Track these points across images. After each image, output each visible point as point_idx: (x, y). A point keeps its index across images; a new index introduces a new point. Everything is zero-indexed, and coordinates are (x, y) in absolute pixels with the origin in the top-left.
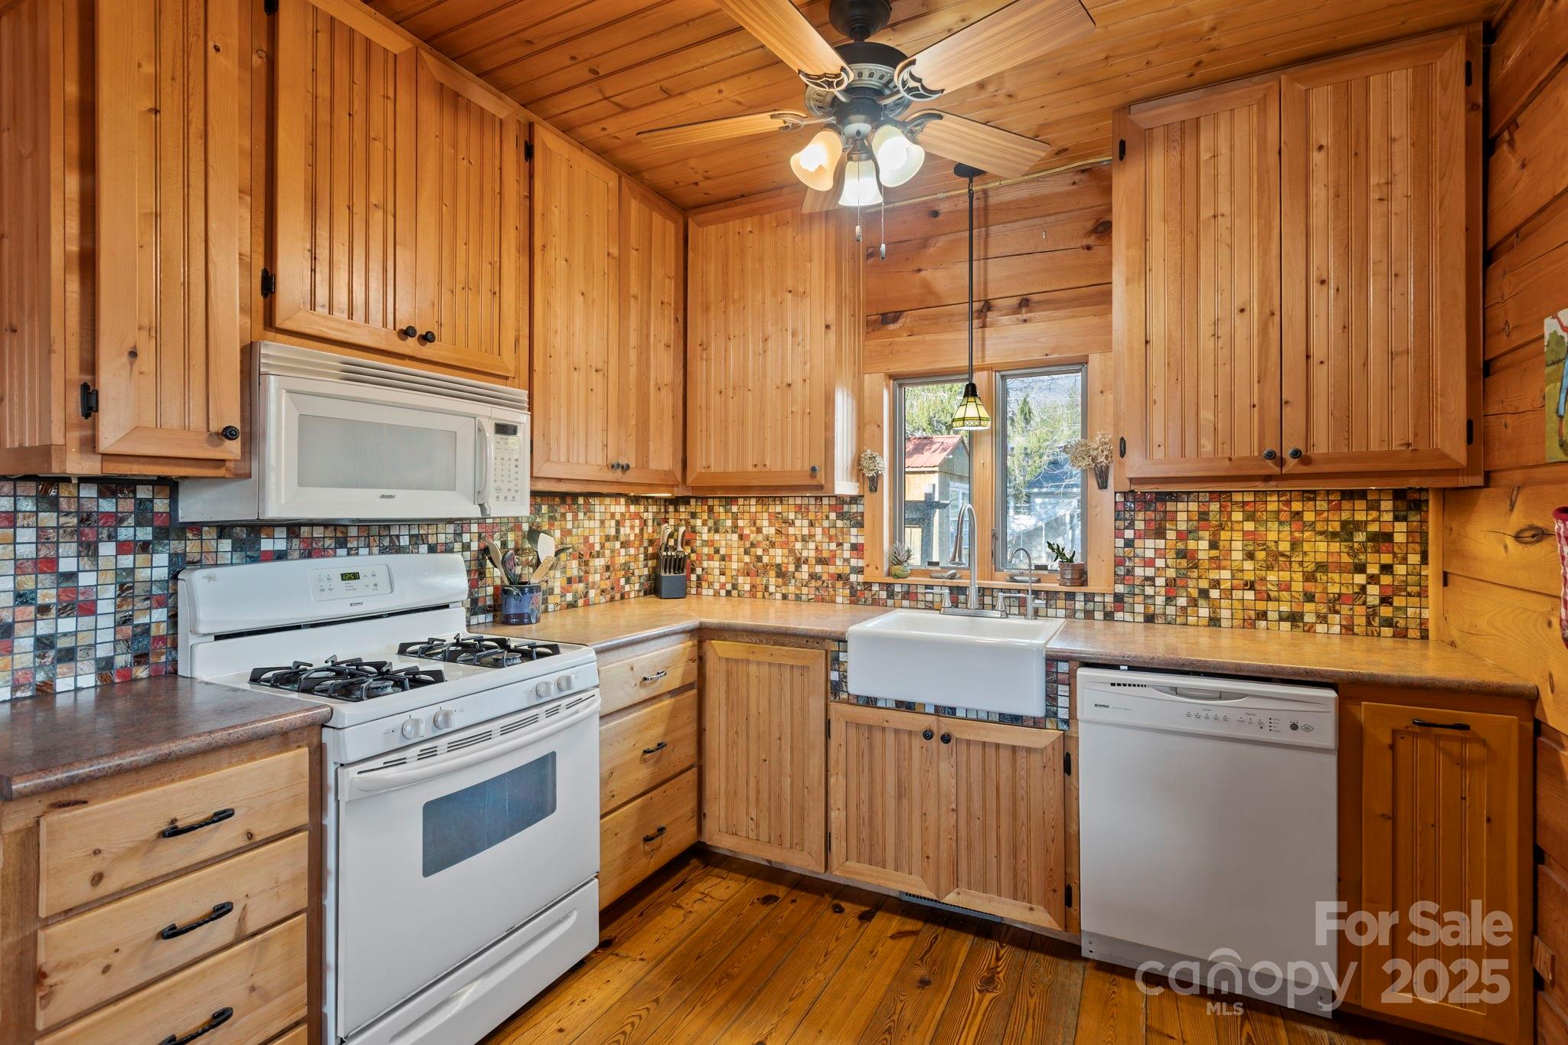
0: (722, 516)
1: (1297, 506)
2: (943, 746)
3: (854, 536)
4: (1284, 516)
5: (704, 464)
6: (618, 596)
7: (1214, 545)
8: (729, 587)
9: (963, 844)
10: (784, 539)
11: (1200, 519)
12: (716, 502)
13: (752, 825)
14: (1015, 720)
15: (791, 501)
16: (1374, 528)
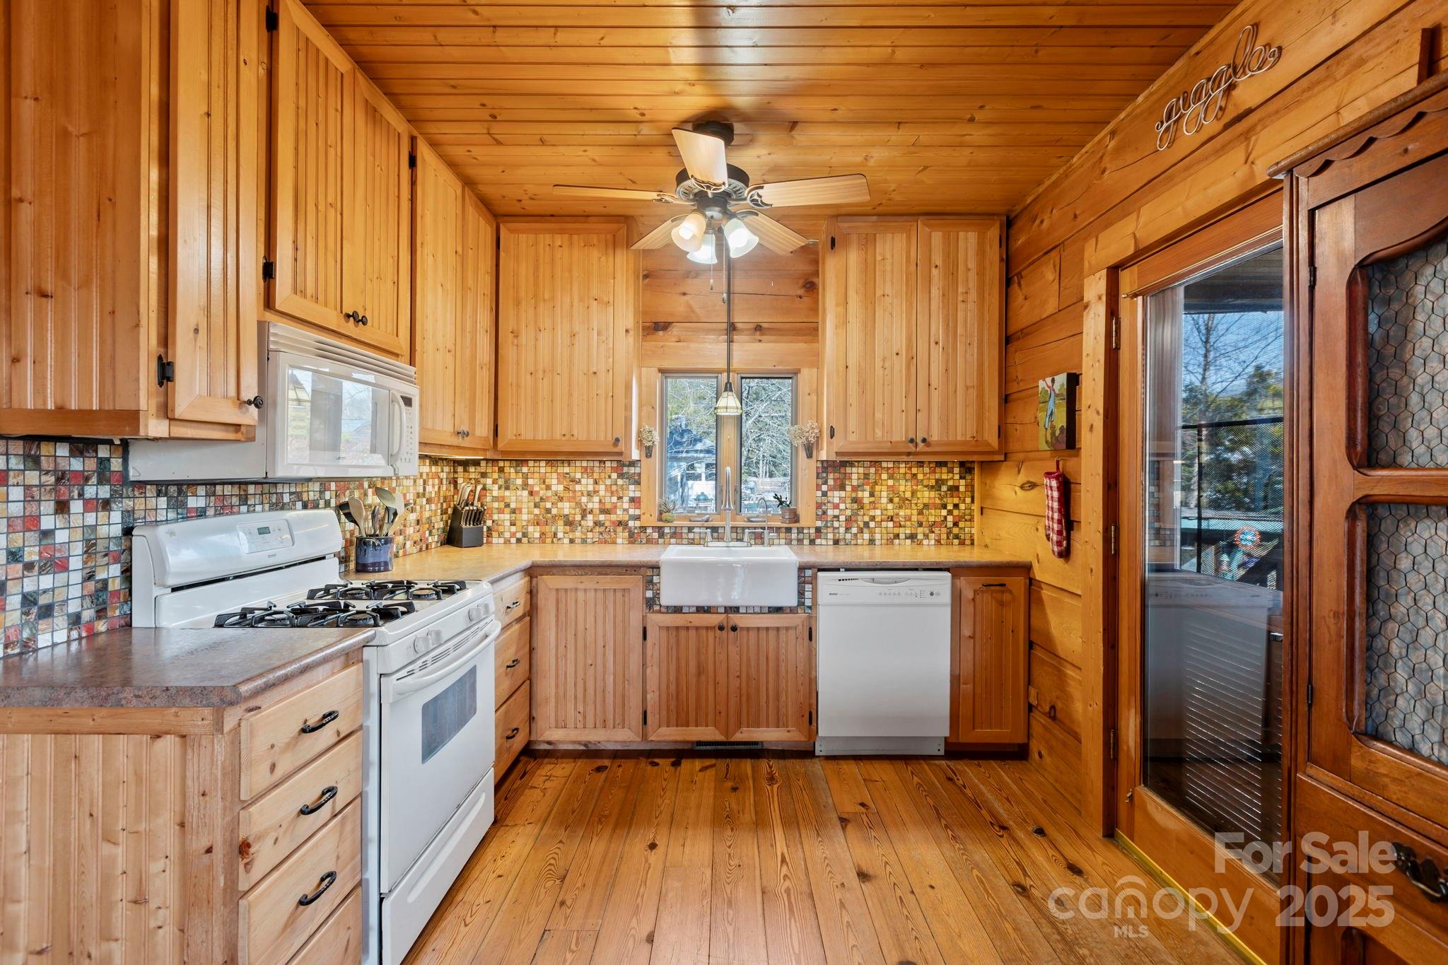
0: (513, 476)
1: (914, 470)
2: (732, 633)
3: (632, 491)
4: (908, 476)
5: (515, 432)
6: (424, 548)
7: (872, 495)
8: (519, 535)
9: (744, 699)
10: (571, 494)
11: (865, 478)
12: (507, 464)
13: (580, 717)
14: (778, 610)
15: (578, 464)
16: (950, 483)
